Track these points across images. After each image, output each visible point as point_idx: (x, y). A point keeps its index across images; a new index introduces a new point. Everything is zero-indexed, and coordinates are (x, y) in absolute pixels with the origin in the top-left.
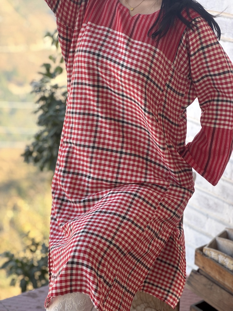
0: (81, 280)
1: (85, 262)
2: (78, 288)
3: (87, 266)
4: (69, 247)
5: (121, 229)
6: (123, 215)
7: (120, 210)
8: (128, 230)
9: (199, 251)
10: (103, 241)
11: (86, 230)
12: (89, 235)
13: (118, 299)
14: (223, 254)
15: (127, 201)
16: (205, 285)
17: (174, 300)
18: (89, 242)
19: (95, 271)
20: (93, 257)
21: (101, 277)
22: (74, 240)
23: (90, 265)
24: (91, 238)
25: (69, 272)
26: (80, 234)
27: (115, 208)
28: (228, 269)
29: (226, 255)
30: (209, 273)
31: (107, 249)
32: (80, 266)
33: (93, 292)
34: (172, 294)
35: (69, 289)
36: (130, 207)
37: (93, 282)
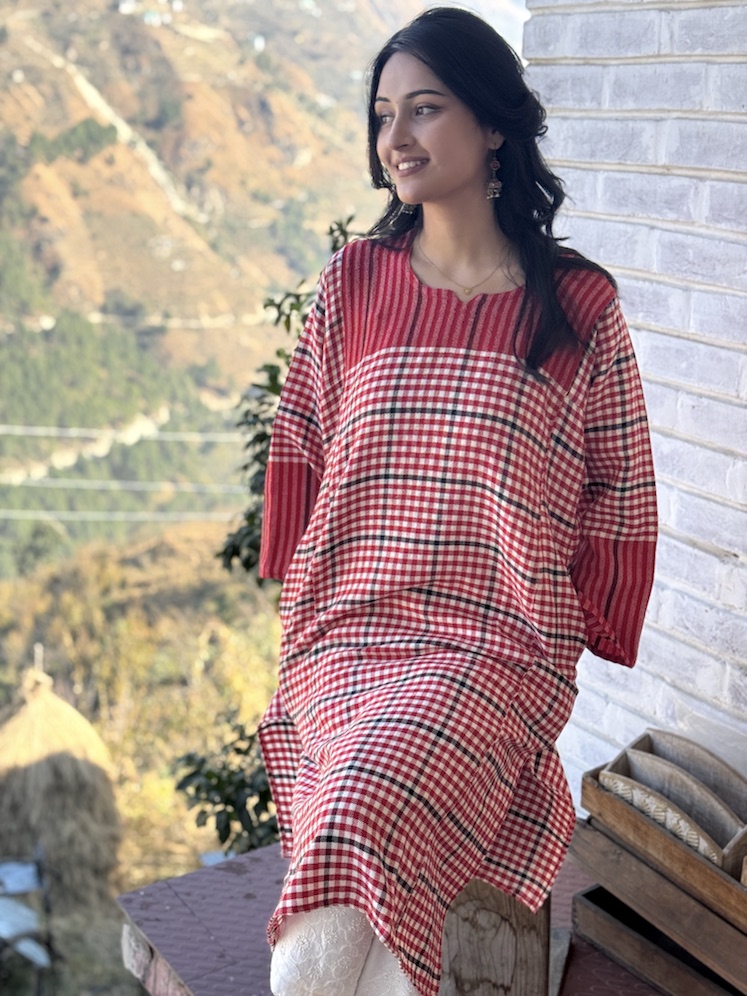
0: (349, 878)
1: (358, 838)
2: (342, 895)
3: (362, 847)
4: (320, 801)
5: (432, 761)
6: (437, 727)
7: (431, 715)
8: (447, 764)
9: (590, 780)
10: (395, 788)
11: (358, 764)
12: (364, 775)
13: (426, 919)
14: (643, 787)
15: (446, 695)
16: (604, 853)
17: (536, 893)
18: (364, 792)
19: (379, 857)
20: (375, 826)
21: (391, 869)
22: (331, 786)
23: (368, 843)
24: (368, 782)
25: (322, 859)
26: (344, 773)
27: (421, 711)
28: (654, 820)
29: (649, 790)
30: (614, 826)
31: (404, 808)
32: (346, 847)
33: (375, 904)
34: (532, 880)
35: (321, 897)
36: (452, 709)
37: (376, 883)
